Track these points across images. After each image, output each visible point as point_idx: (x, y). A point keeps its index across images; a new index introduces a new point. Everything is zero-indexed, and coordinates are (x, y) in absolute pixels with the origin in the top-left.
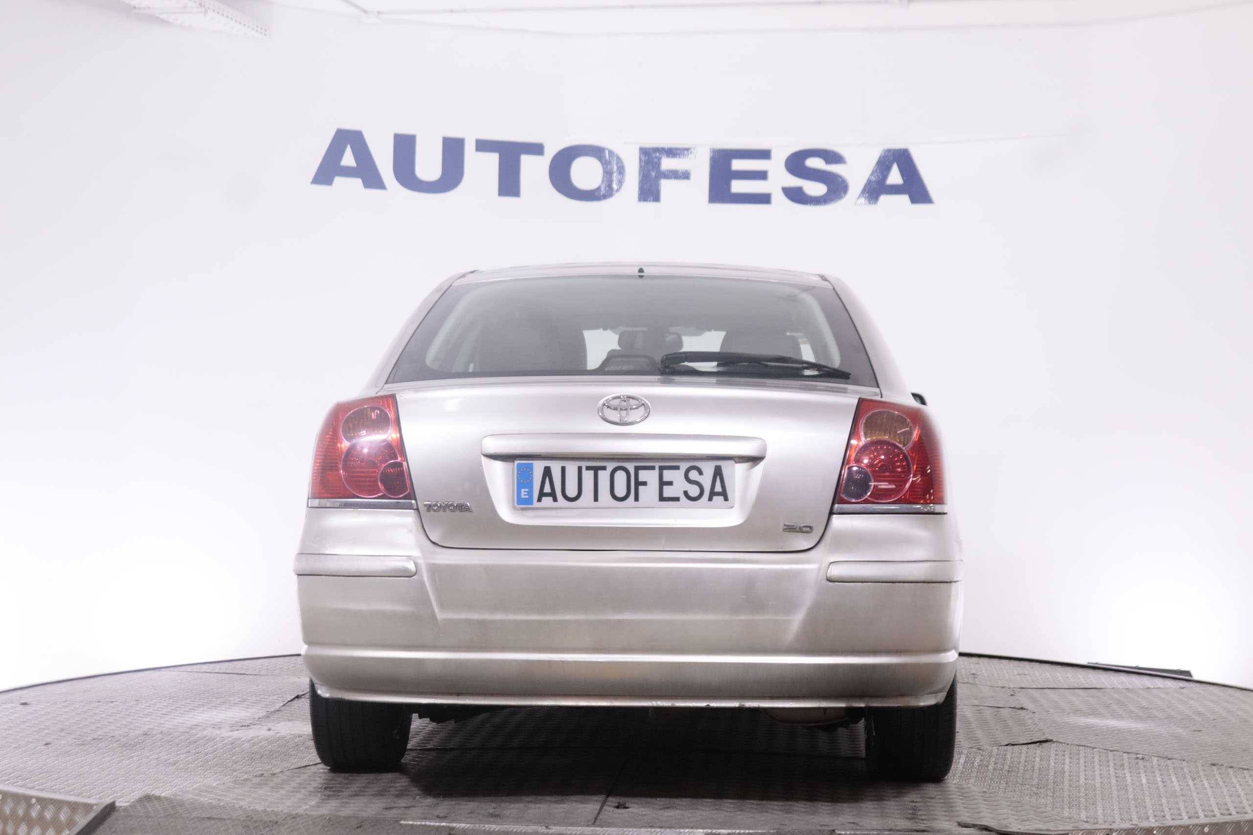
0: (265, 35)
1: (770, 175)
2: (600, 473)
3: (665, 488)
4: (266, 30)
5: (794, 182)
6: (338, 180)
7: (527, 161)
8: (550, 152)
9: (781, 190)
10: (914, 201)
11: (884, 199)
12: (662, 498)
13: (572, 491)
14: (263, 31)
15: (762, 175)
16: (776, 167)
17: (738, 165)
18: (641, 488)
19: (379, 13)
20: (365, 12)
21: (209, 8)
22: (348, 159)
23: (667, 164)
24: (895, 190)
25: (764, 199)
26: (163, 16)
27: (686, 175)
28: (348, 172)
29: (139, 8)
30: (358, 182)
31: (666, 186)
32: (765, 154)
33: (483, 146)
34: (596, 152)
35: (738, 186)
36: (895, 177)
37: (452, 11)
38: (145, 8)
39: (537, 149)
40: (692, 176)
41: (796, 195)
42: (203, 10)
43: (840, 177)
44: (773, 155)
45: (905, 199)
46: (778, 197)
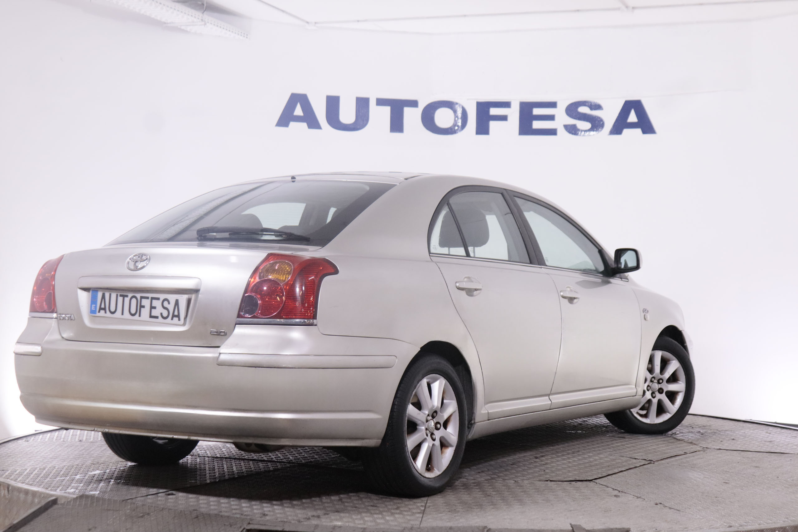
0: (247, 37)
1: (556, 118)
2: (126, 298)
3: (153, 310)
4: (247, 35)
5: (571, 121)
6: (292, 124)
7: (408, 111)
8: (422, 106)
9: (563, 127)
10: (644, 132)
11: (626, 131)
12: (151, 317)
13: (113, 309)
14: (245, 36)
15: (551, 118)
16: (560, 113)
17: (537, 111)
18: (142, 309)
19: (316, 23)
20: (308, 23)
21: (208, 22)
22: (298, 111)
23: (494, 111)
24: (632, 126)
25: (552, 132)
26: (183, 28)
27: (504, 118)
28: (298, 119)
29: (167, 23)
30: (305, 125)
31: (493, 125)
32: (553, 105)
33: (381, 102)
34: (450, 105)
35: (537, 125)
36: (633, 118)
37: (358, 21)
38: (170, 23)
39: (414, 104)
40: (509, 118)
41: (572, 130)
42: (203, 23)
43: (599, 118)
44: (558, 105)
45: (639, 131)
46: (561, 131)
